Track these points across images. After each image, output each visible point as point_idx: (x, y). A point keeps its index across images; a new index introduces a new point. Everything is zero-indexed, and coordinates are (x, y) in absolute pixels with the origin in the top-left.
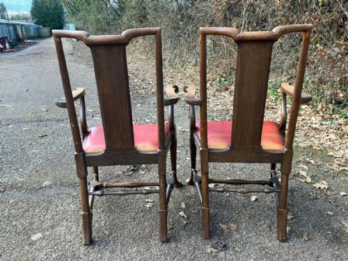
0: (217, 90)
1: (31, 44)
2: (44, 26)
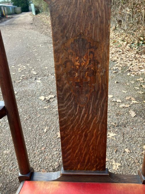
0: (137, 53)
1: (9, 18)
2: (18, 6)
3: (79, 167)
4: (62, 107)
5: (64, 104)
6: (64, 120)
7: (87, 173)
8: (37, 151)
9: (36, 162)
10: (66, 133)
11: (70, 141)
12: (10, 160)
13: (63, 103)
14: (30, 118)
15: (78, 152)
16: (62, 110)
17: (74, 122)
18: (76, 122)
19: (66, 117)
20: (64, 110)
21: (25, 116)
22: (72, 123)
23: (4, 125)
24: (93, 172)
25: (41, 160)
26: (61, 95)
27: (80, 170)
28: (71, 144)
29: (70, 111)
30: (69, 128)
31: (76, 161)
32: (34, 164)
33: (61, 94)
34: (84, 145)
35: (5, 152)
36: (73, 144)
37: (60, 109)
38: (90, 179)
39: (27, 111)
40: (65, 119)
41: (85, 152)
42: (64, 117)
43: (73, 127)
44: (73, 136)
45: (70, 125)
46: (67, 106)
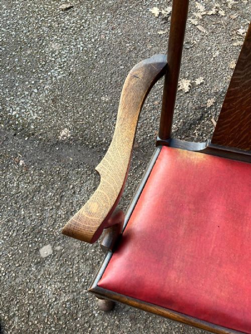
3: (230, 143)
4: (239, 74)
5: (244, 71)
6: (233, 91)
7: (238, 150)
8: (148, 105)
9: (146, 119)
10: (231, 105)
11: (232, 115)
12: (111, 111)
13: (242, 70)
14: (135, 49)
15: (237, 128)
16: (238, 79)
17: (247, 95)
18: (248, 95)
19: (239, 87)
20: (239, 79)
21: (128, 45)
22: (242, 96)
23: (95, 56)
24: (246, 152)
25: (153, 118)
26: (243, 59)
27: (231, 146)
28: (232, 118)
29: (247, 82)
30: (236, 101)
31: (230, 136)
32: (143, 121)
33: (245, 58)
34: (248, 123)
35: (103, 98)
36: (233, 119)
37: (235, 77)
38: (238, 157)
39: (129, 35)
40: (236, 90)
41: (245, 129)
42: (236, 86)
43: (242, 101)
44: (238, 109)
45: (239, 97)
46: (245, 74)
